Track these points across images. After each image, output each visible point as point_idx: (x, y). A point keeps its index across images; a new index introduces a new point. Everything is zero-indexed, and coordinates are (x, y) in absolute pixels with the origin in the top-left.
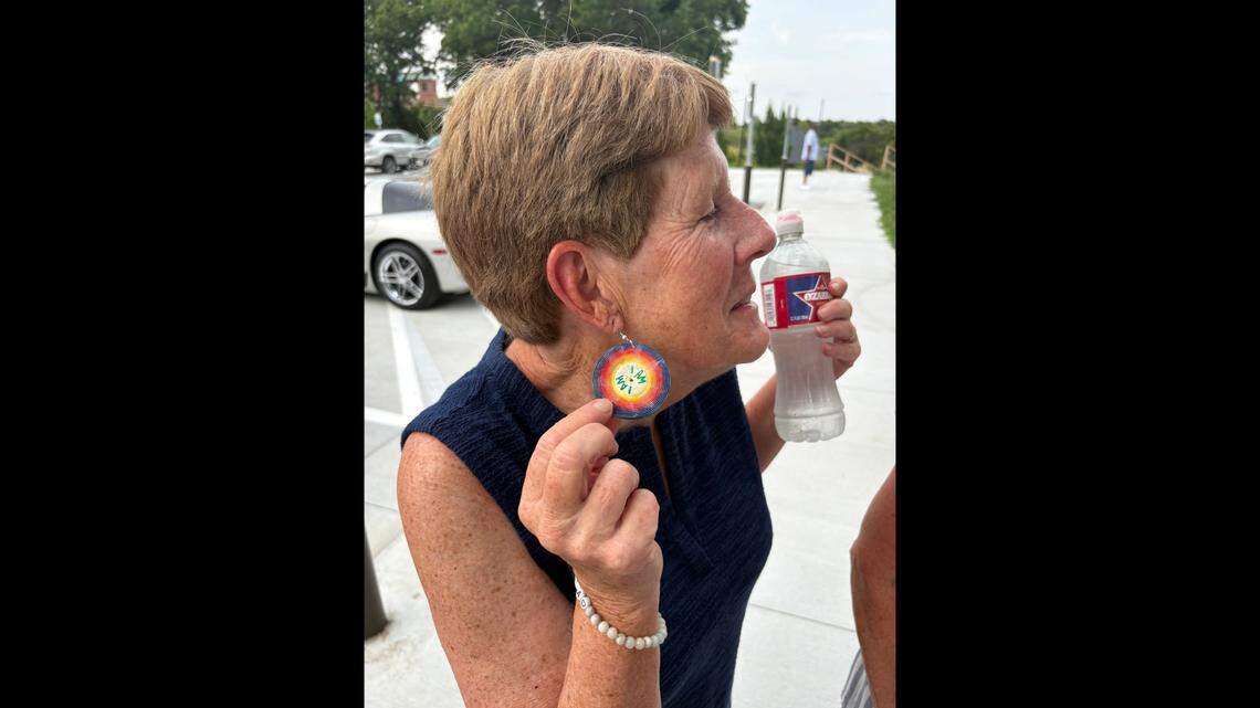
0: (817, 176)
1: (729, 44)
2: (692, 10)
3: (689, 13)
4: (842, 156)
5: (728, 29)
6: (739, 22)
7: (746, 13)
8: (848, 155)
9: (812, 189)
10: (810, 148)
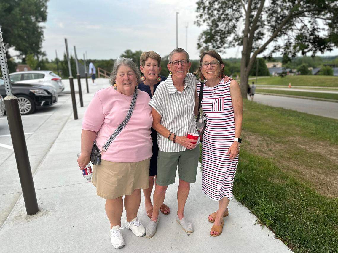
0: (97, 80)
1: (41, 28)
2: (21, 12)
3: (19, 13)
4: (103, 73)
5: (39, 22)
6: (44, 19)
7: (46, 16)
8: (105, 72)
9: (97, 85)
10: (92, 70)
